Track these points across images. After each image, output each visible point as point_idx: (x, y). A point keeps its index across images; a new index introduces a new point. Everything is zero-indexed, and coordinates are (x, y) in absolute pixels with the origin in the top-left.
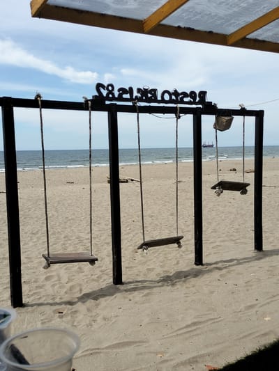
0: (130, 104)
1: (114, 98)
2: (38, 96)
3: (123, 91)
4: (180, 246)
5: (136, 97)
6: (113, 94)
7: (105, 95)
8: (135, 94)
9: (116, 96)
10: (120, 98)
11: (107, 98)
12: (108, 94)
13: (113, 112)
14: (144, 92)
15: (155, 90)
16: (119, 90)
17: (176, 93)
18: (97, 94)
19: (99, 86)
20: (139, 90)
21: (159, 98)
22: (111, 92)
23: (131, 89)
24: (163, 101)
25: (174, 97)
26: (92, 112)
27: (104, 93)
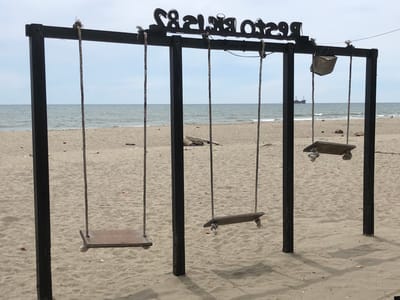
0: (200, 37)
1: (178, 29)
2: (78, 24)
3: (190, 19)
4: (259, 225)
5: (208, 28)
6: (177, 24)
7: (166, 25)
8: (207, 24)
9: (181, 26)
10: (186, 29)
11: (169, 28)
12: (170, 24)
13: (176, 47)
14: (218, 22)
15: (233, 20)
16: (185, 19)
17: (260, 24)
18: (156, 23)
19: (158, 12)
20: (211, 19)
21: (238, 30)
22: (174, 21)
23: (201, 17)
24: (243, 33)
25: (257, 30)
26: (148, 47)
27: (165, 21)
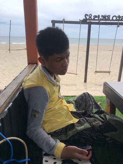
0: (98, 21)
1: (91, 20)
2: (64, 19)
3: (95, 16)
4: (110, 74)
5: (101, 19)
6: (91, 18)
8: (100, 17)
9: (92, 18)
10: (94, 19)
12: (89, 18)
13: (90, 24)
14: (104, 17)
15: (109, 16)
17: (119, 17)
18: (85, 18)
19: (86, 15)
20: (102, 16)
21: (111, 19)
22: (90, 17)
24: (113, 20)
26: (81, 25)
